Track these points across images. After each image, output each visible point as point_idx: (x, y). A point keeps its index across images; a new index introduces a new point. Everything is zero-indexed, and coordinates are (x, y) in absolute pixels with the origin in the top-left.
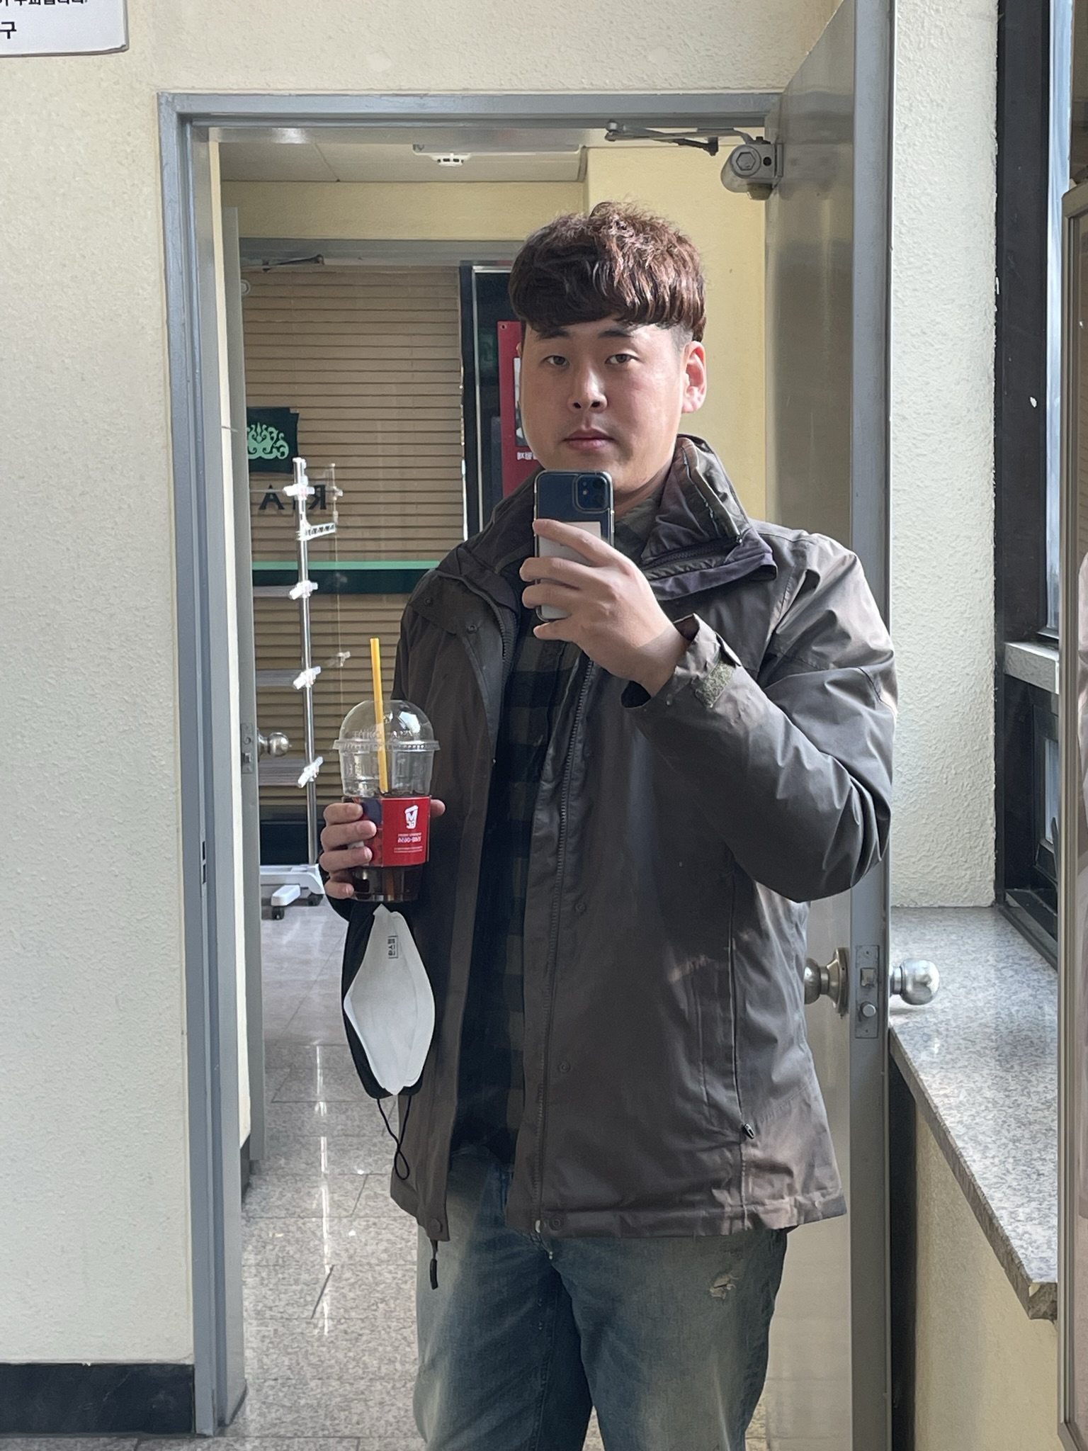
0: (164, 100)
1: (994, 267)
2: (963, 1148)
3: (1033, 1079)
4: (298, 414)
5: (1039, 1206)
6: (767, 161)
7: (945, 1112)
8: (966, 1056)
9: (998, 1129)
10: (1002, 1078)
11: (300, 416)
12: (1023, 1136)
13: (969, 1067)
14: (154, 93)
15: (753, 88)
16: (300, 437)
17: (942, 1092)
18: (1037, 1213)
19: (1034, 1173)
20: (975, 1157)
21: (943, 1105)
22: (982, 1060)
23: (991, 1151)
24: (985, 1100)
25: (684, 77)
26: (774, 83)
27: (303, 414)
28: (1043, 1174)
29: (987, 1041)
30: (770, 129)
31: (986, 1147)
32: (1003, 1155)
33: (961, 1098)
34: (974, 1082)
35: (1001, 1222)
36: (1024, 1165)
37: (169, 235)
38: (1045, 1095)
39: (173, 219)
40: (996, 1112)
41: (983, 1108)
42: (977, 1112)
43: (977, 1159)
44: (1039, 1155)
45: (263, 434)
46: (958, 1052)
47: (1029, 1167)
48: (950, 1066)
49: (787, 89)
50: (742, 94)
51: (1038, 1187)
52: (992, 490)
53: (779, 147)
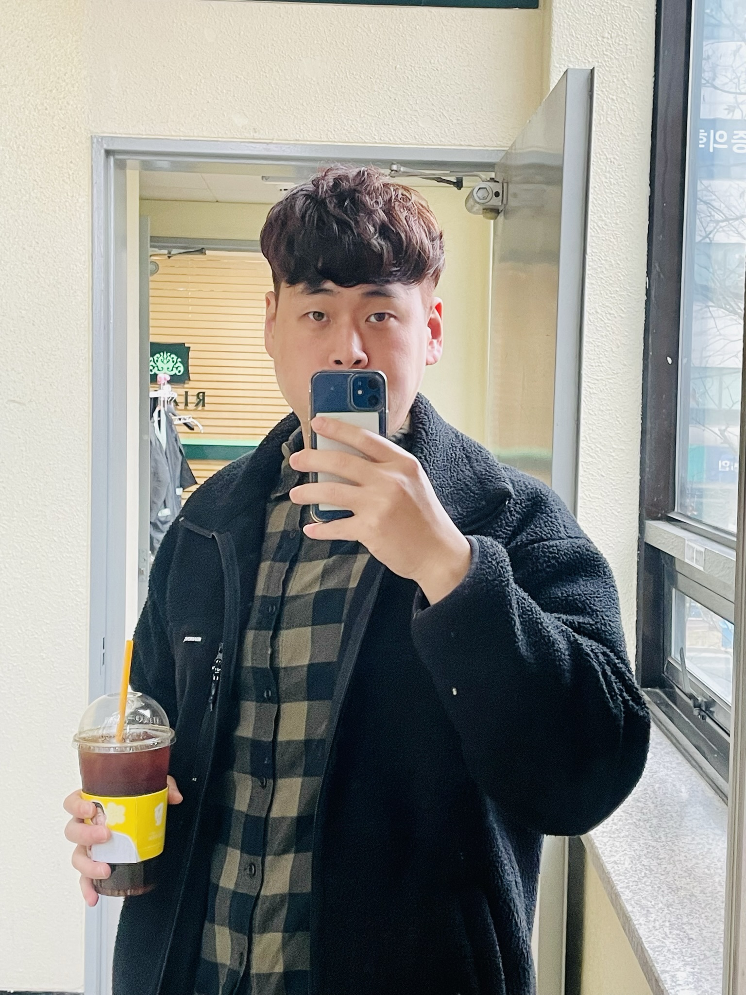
0: (95, 140)
1: (646, 270)
2: (632, 912)
3: (675, 848)
4: (189, 347)
5: (692, 970)
6: (497, 194)
7: (616, 878)
8: (627, 827)
9: (655, 894)
10: (654, 847)
11: (191, 349)
12: (674, 902)
13: (630, 836)
14: (89, 136)
15: (488, 146)
16: (190, 361)
17: (612, 859)
18: (691, 977)
19: (686, 937)
20: (641, 921)
21: (614, 872)
22: (638, 830)
23: (653, 915)
24: (643, 867)
25: (442, 137)
26: (502, 144)
27: (192, 347)
28: (692, 938)
29: (640, 814)
30: (498, 173)
31: (648, 911)
32: (661, 918)
33: (627, 865)
34: (634, 851)
35: (666, 986)
36: (678, 930)
37: (96, 232)
38: (686, 864)
39: (99, 220)
40: (652, 879)
41: (643, 874)
42: (639, 879)
43: (643, 923)
44: (687, 920)
45: (168, 359)
46: (620, 823)
47: (681, 931)
48: (616, 835)
49: (511, 148)
50: (480, 150)
51: (689, 951)
52: (640, 419)
53: (505, 185)
